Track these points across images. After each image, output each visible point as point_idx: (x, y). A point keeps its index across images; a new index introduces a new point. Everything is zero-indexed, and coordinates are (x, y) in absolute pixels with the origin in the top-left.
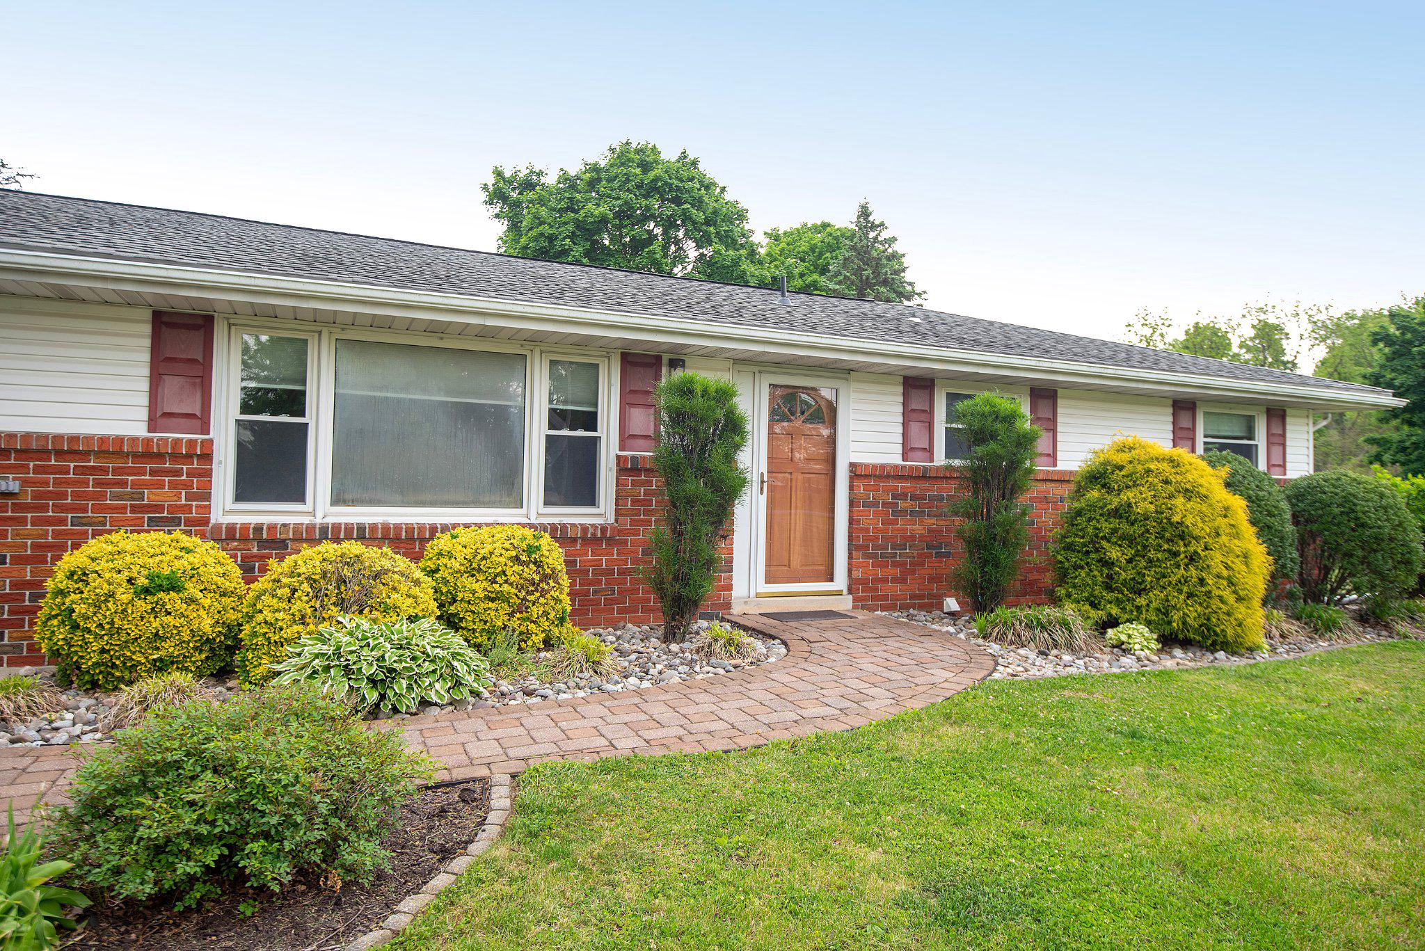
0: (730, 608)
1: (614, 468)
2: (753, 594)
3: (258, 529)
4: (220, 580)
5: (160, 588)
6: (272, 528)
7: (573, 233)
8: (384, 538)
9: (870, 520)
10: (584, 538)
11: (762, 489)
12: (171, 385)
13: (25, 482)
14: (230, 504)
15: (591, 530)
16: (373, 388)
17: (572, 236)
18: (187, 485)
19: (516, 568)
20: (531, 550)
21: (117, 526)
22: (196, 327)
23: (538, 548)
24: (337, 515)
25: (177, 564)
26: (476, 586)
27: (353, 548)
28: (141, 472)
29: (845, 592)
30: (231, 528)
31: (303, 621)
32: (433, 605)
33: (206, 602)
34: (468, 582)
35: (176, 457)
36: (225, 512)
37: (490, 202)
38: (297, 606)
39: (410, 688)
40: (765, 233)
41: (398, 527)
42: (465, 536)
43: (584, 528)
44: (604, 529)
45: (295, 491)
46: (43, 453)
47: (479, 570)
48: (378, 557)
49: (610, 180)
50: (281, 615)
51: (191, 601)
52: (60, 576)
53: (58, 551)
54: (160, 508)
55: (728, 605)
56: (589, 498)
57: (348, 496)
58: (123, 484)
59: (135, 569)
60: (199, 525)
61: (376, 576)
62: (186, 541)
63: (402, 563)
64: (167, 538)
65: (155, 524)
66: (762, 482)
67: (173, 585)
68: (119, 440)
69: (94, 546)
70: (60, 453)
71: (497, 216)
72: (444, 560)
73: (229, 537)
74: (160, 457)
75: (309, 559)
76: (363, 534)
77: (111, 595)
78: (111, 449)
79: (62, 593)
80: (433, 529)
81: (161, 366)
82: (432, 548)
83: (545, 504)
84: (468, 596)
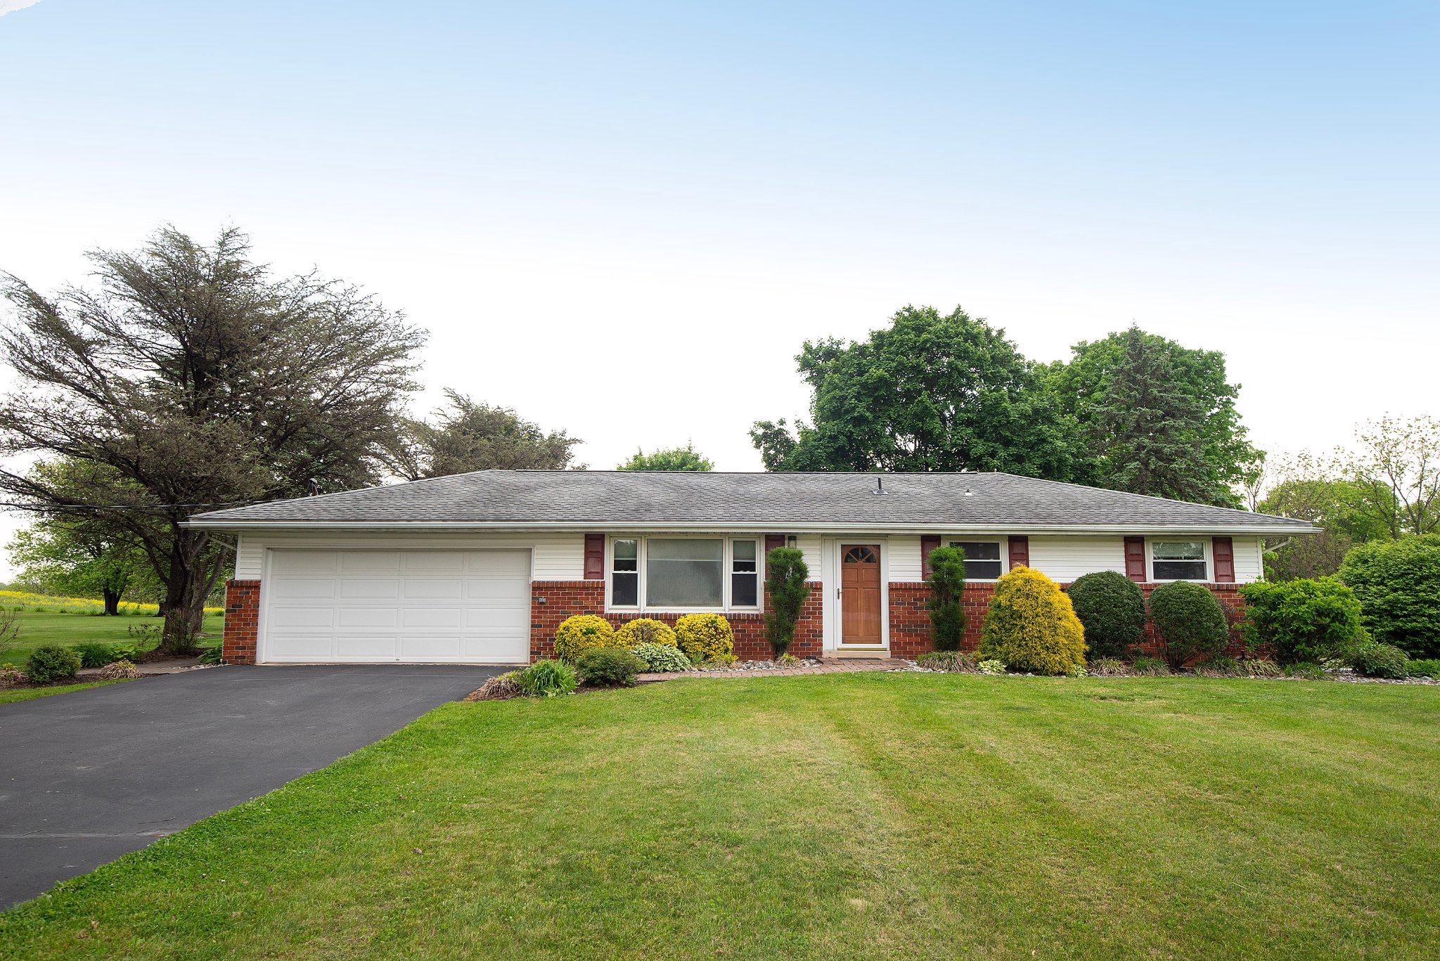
0: (822, 654)
1: (763, 589)
2: (836, 649)
3: (620, 615)
4: (607, 632)
5: (589, 633)
6: (625, 615)
7: (858, 393)
8: (666, 619)
9: (900, 610)
10: (748, 620)
11: (839, 596)
12: (591, 560)
13: (547, 598)
14: (611, 606)
15: (751, 616)
16: (661, 557)
17: (858, 397)
18: (597, 599)
19: (706, 629)
20: (713, 622)
21: (575, 613)
22: (599, 539)
23: (716, 622)
24: (649, 610)
25: (594, 625)
26: (691, 635)
27: (648, 620)
28: (582, 594)
29: (888, 649)
30: (611, 615)
31: (630, 644)
32: (675, 642)
33: (603, 638)
34: (688, 634)
35: (593, 588)
36: (610, 609)
37: (802, 370)
38: (629, 639)
39: (660, 665)
40: (1072, 348)
41: (670, 615)
42: (689, 617)
43: (748, 615)
44: (757, 615)
45: (633, 600)
46: (552, 588)
47: (693, 630)
48: (655, 624)
49: (891, 344)
50: (624, 642)
51: (598, 637)
52: (561, 629)
53: (557, 624)
54: (587, 608)
55: (821, 653)
56: (752, 602)
57: (653, 602)
58: (576, 599)
59: (582, 626)
60: (601, 613)
61: (655, 630)
62: (596, 618)
63: (665, 626)
64: (591, 617)
65: (586, 613)
66: (839, 593)
67: (593, 632)
68: (575, 582)
69: (570, 619)
70: (557, 588)
71: (807, 380)
72: (681, 626)
73: (611, 618)
74: (588, 588)
75: (633, 624)
76: (656, 617)
77: (576, 634)
78: (572, 586)
79: (562, 634)
80: (680, 615)
81: (588, 555)
82: (679, 621)
83: (733, 605)
84: (689, 639)
